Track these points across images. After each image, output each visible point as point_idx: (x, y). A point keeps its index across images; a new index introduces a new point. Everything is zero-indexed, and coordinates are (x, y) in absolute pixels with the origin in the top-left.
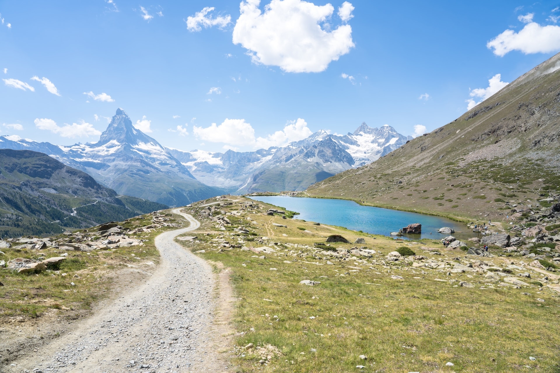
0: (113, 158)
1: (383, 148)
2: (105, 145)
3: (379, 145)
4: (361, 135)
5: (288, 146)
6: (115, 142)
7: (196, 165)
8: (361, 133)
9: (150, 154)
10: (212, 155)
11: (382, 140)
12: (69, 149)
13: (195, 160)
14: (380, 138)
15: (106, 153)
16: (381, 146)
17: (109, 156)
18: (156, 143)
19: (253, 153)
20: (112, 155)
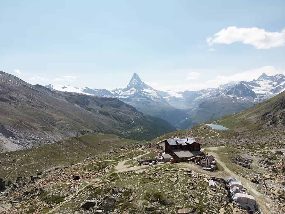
0: (133, 96)
1: (275, 87)
2: (129, 90)
3: (273, 86)
4: (262, 80)
5: (218, 88)
6: (133, 88)
7: (169, 98)
8: (262, 79)
9: (149, 94)
10: (177, 93)
11: (275, 83)
12: (114, 92)
13: (169, 95)
14: (274, 82)
15: (130, 94)
16: (275, 86)
17: (131, 95)
18: (151, 88)
19: (199, 91)
20: (133, 95)
